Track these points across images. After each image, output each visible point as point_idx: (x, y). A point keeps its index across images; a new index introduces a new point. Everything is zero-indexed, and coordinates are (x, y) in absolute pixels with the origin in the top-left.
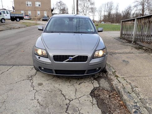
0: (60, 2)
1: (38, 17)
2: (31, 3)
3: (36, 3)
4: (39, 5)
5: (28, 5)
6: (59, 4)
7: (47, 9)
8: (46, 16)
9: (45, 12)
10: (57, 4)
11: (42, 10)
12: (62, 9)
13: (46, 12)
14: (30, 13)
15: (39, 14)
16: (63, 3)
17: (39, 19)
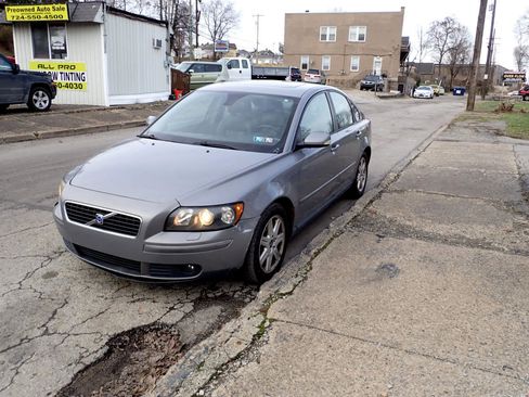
0: (445, 24)
1: (350, 77)
2: (334, 31)
3: (351, 30)
4: (361, 38)
5: (324, 37)
6: (441, 30)
7: (384, 47)
8: (379, 73)
9: (375, 59)
10: (433, 29)
11: (368, 55)
12: (451, 45)
13: (381, 59)
14: (326, 61)
15: (354, 68)
16: (456, 26)
17: (353, 85)
